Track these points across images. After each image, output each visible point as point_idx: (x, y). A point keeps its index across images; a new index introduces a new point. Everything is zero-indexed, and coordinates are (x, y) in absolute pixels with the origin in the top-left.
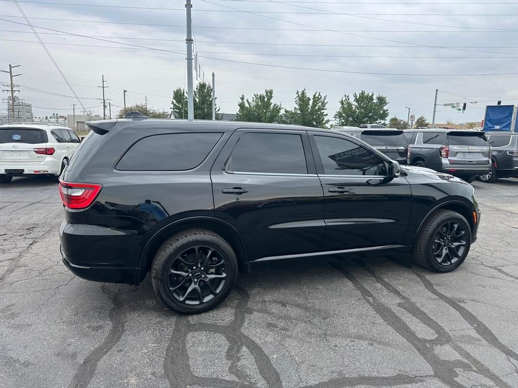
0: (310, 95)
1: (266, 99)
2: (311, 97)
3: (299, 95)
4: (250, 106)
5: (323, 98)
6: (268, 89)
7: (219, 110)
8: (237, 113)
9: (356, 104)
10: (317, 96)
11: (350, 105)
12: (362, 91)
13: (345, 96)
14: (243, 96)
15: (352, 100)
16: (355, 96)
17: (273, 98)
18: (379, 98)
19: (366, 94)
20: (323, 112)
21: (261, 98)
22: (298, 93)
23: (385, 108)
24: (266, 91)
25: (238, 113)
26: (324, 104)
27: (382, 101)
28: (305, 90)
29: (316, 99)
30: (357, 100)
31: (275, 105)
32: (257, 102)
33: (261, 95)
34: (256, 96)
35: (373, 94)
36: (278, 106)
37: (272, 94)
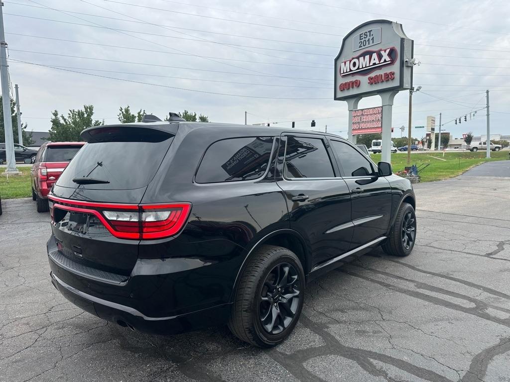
0: (134, 112)
1: (86, 116)
2: (137, 115)
3: (123, 112)
4: (66, 123)
6: (87, 105)
7: (25, 127)
10: (141, 114)
12: (185, 111)
14: (56, 111)
16: (180, 115)
17: (94, 114)
18: (201, 118)
19: (189, 113)
21: (80, 114)
22: (121, 109)
24: (85, 107)
25: (51, 130)
27: (204, 120)
28: (128, 107)
29: (141, 117)
31: (97, 122)
32: (74, 119)
33: (79, 111)
34: (73, 112)
35: (195, 115)
36: (101, 123)
37: (92, 110)
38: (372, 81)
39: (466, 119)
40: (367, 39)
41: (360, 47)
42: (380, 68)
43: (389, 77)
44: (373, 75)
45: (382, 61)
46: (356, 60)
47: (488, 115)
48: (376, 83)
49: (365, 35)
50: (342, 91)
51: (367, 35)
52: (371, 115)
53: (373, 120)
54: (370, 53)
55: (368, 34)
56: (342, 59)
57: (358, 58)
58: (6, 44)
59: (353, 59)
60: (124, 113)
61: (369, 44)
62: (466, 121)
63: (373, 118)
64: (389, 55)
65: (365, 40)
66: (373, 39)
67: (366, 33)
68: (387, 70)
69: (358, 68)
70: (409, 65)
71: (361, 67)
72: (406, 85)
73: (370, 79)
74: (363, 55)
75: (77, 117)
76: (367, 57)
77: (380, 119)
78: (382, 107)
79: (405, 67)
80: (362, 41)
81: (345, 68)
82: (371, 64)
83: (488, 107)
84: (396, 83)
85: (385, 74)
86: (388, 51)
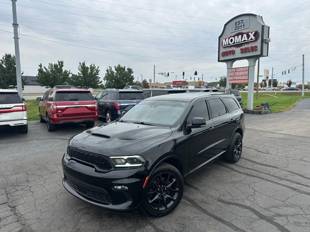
0: (88, 65)
1: (59, 67)
2: (89, 67)
3: (81, 65)
5: (97, 67)
6: (60, 61)
7: (22, 74)
8: (37, 76)
9: (116, 72)
10: (92, 66)
11: (112, 72)
12: (119, 65)
13: (109, 67)
14: (41, 64)
15: (113, 69)
16: (115, 67)
17: (64, 66)
18: (128, 69)
19: (121, 66)
20: (98, 76)
21: (56, 66)
22: (80, 64)
23: (132, 75)
24: (58, 62)
26: (98, 71)
27: (130, 71)
28: (84, 62)
29: (92, 68)
30: (116, 70)
31: (66, 71)
32: (52, 69)
33: (55, 64)
34: (51, 65)
35: (125, 67)
36: (68, 71)
37: (63, 64)
38: (243, 51)
39: (289, 72)
40: (240, 25)
41: (235, 30)
42: (248, 43)
43: (254, 49)
44: (243, 47)
45: (250, 39)
46: (233, 38)
47: (303, 70)
48: (245, 52)
49: (239, 23)
50: (223, 56)
51: (240, 23)
52: (241, 71)
53: (243, 75)
54: (242, 34)
55: (241, 22)
56: (224, 37)
57: (234, 36)
58: (18, 25)
59: (231, 37)
60: (82, 65)
61: (241, 28)
62: (289, 73)
63: (243, 73)
64: (254, 35)
65: (239, 26)
66: (244, 25)
67: (240, 21)
68: (253, 45)
69: (234, 43)
70: (267, 42)
71: (236, 42)
72: (265, 54)
73: (242, 49)
74: (238, 35)
75: (53, 68)
76: (240, 36)
77: (247, 74)
78: (249, 67)
79: (264, 43)
80: (237, 26)
81: (225, 42)
82: (242, 41)
83: (303, 65)
84: (258, 53)
85: (251, 47)
86: (253, 33)
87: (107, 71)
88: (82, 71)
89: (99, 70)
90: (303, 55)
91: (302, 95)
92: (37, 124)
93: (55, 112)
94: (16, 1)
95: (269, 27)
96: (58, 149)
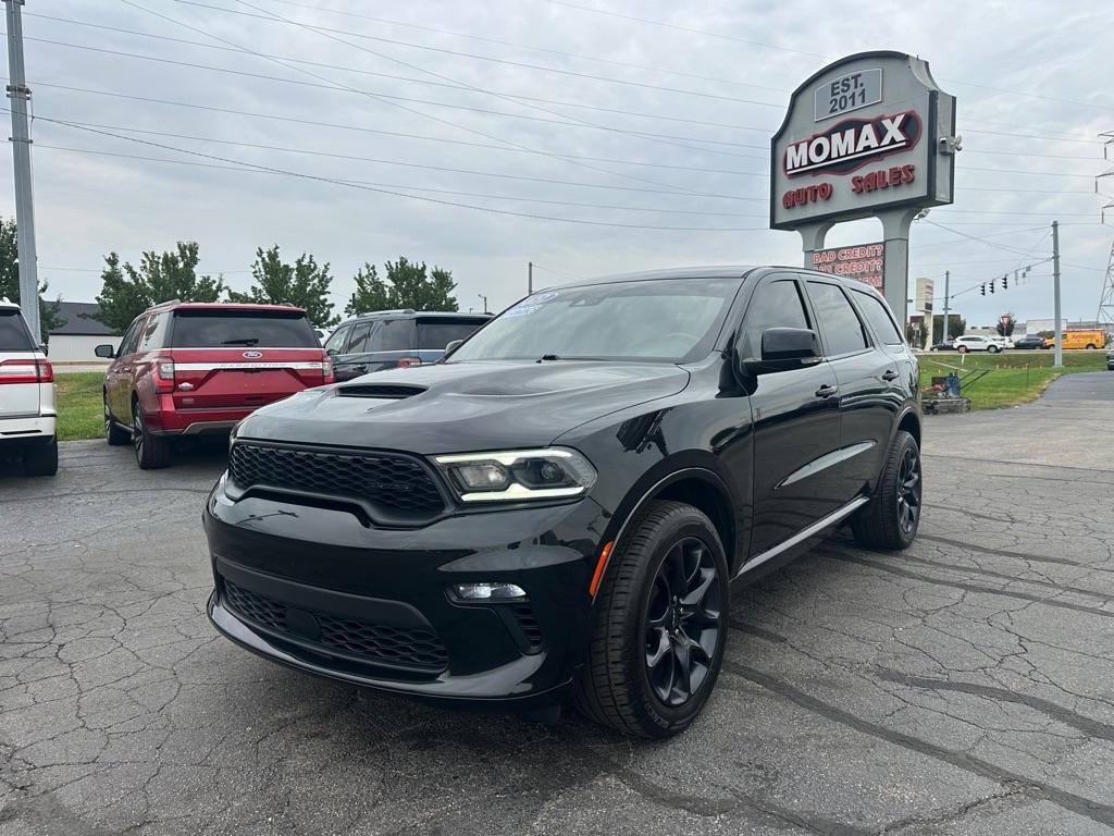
0: (288, 259)
1: (181, 265)
2: (295, 266)
3: (263, 259)
4: (136, 281)
5: (321, 267)
6: (185, 242)
7: (43, 290)
8: (98, 299)
9: (391, 284)
10: (304, 263)
11: (378, 286)
12: (402, 258)
13: (368, 266)
14: (113, 255)
15: (382, 275)
16: (389, 268)
17: (199, 262)
18: (437, 275)
19: (409, 264)
20: (326, 300)
21: (169, 262)
22: (260, 253)
23: (450, 295)
24: (179, 246)
25: (101, 297)
26: (324, 281)
27: (443, 279)
28: (277, 248)
29: (304, 271)
30: (391, 276)
31: (206, 279)
32: (155, 272)
33: (166, 255)
34: (151, 257)
35: (424, 267)
36: (214, 282)
37: (196, 253)
38: (861, 187)
39: (1005, 283)
40: (848, 94)
41: (832, 111)
42: (879, 156)
43: (902, 177)
44: (863, 172)
45: (886, 141)
46: (824, 141)
47: (1057, 275)
48: (870, 191)
49: (843, 85)
50: (788, 208)
51: (848, 86)
52: (858, 260)
53: (863, 273)
54: (858, 126)
55: (852, 82)
56: (790, 138)
57: (828, 135)
58: (28, 92)
59: (815, 137)
60: (267, 260)
61: (853, 105)
62: (1006, 287)
63: (864, 267)
64: (902, 128)
65: (845, 97)
66: (863, 93)
67: (848, 80)
68: (899, 162)
69: (829, 158)
70: (949, 150)
71: (834, 155)
72: (941, 195)
73: (857, 181)
74: (841, 129)
75: (160, 267)
76: (850, 134)
77: (879, 269)
78: (884, 243)
79: (938, 155)
80: (838, 97)
81: (796, 157)
82: (860, 148)
83: (1056, 257)
84: (918, 190)
85: (891, 170)
86: (899, 120)
87: (360, 281)
88: (265, 282)
89: (328, 275)
90: (1055, 222)
91: (1053, 364)
92: (95, 449)
93: (165, 390)
94: (23, 4)
95: (954, 99)
96: (179, 519)
